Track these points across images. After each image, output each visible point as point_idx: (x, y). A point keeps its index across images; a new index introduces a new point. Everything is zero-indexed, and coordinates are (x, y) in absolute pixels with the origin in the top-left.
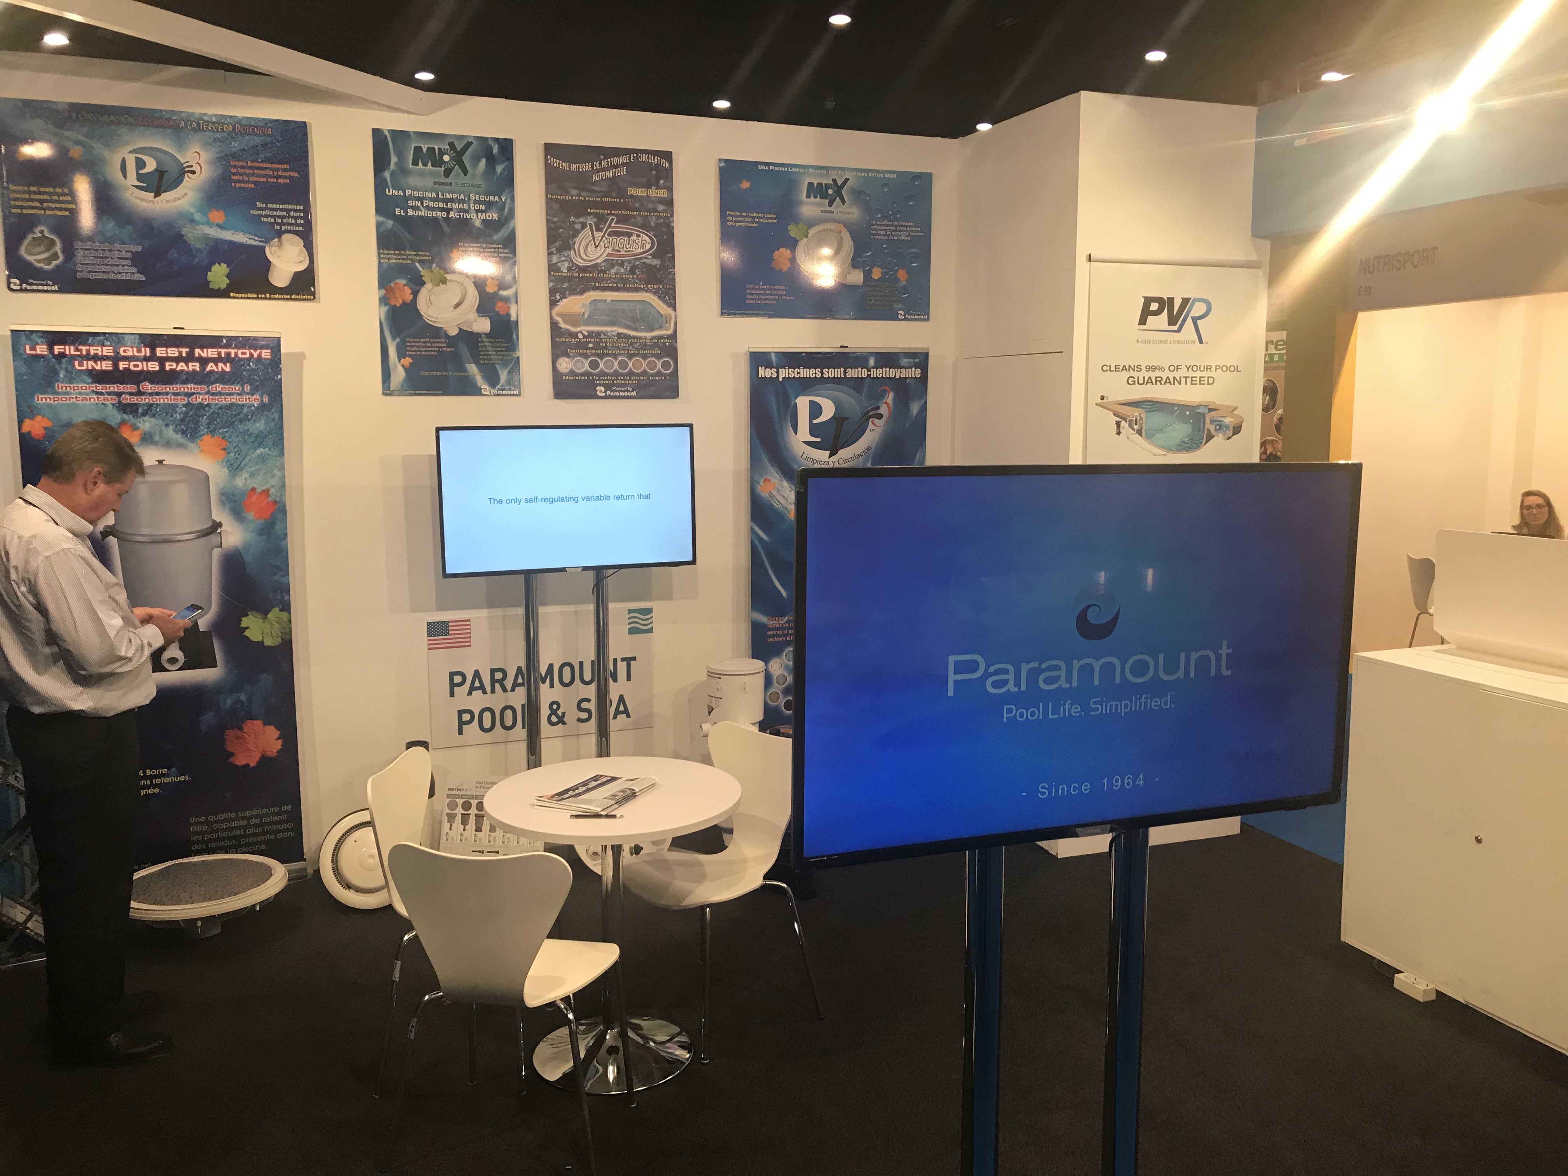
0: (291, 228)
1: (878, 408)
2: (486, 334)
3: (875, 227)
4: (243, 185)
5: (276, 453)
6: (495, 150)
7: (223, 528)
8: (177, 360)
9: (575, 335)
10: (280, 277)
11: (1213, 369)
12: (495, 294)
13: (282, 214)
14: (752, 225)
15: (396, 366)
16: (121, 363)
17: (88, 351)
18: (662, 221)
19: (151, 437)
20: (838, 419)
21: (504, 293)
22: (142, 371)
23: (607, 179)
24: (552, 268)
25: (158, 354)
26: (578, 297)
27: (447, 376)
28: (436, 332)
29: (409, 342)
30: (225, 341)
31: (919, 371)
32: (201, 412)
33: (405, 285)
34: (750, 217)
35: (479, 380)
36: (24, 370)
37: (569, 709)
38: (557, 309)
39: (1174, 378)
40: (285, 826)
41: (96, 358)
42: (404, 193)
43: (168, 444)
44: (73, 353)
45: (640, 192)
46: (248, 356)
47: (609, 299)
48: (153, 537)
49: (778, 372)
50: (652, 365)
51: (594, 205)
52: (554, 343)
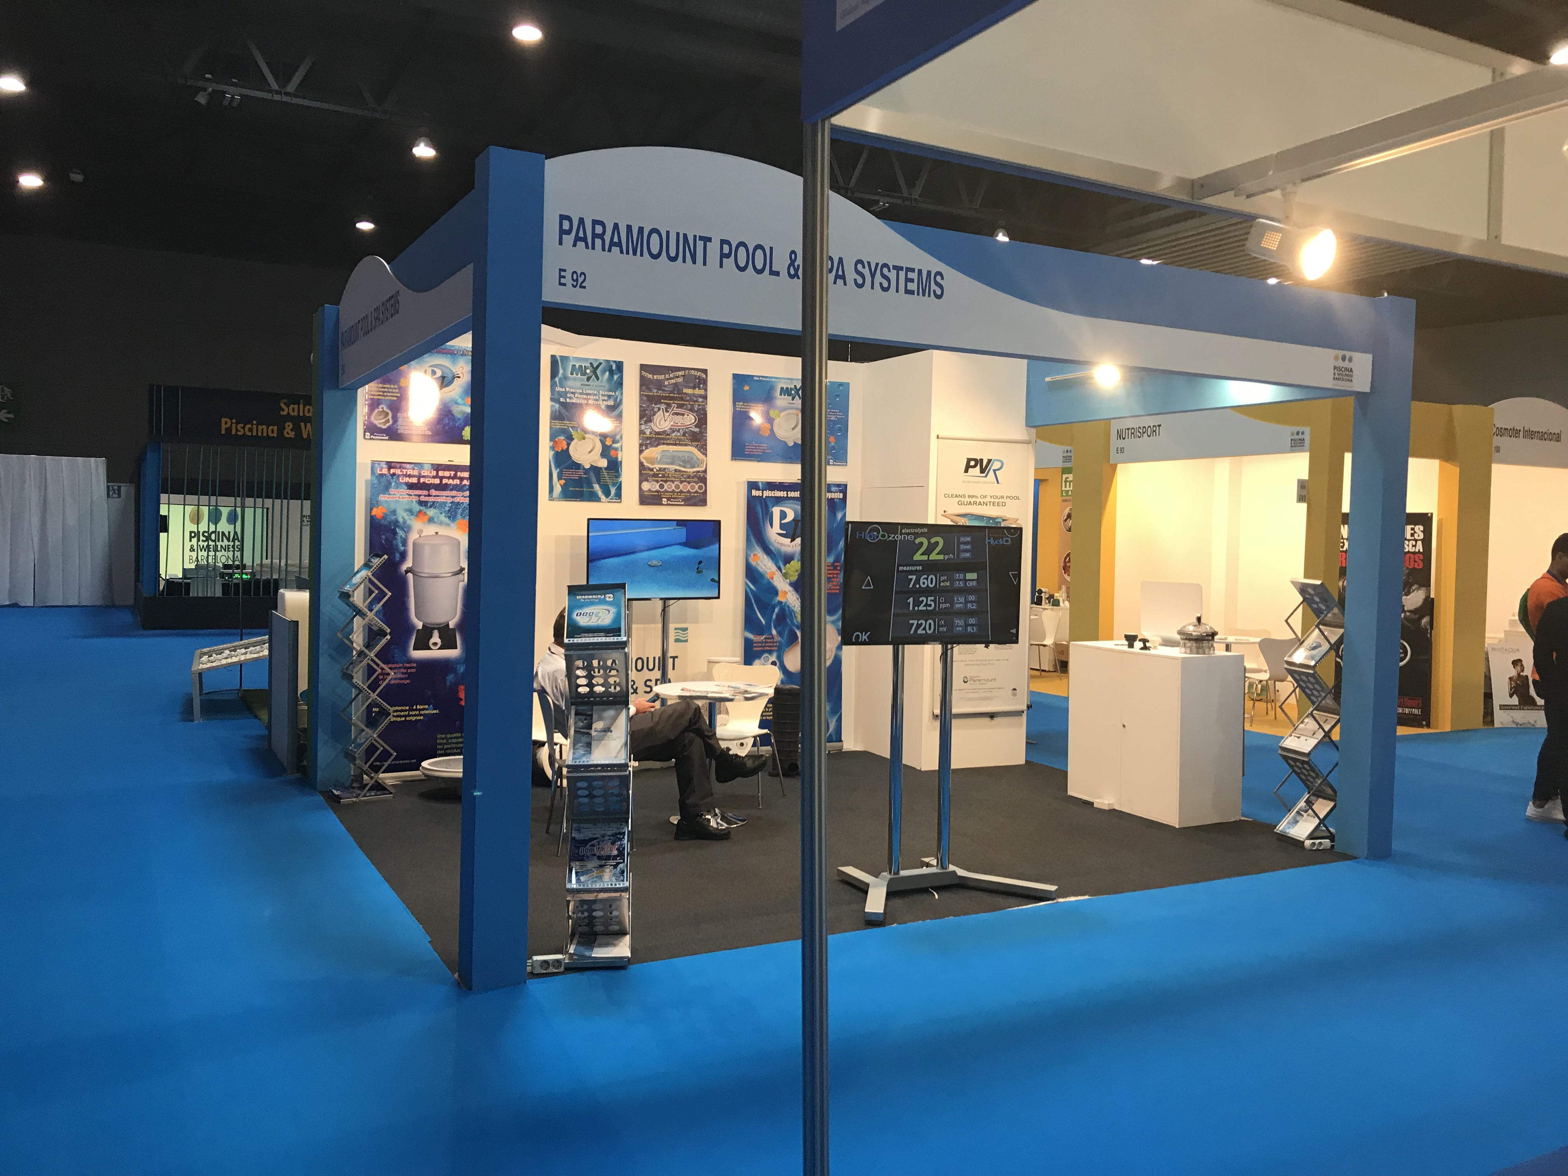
2: (605, 468)
6: (614, 368)
7: (465, 571)
8: (449, 478)
9: (652, 470)
11: (1005, 498)
12: (611, 446)
15: (556, 485)
16: (422, 479)
17: (406, 472)
18: (701, 407)
19: (433, 519)
20: (796, 521)
21: (615, 445)
22: (431, 484)
23: (672, 384)
24: (642, 432)
25: (440, 475)
26: (654, 448)
27: (583, 491)
28: (578, 466)
29: (563, 471)
31: (841, 494)
32: (459, 507)
33: (564, 440)
34: (748, 405)
35: (600, 494)
36: (376, 481)
37: (640, 685)
38: (643, 455)
39: (984, 502)
41: (410, 476)
42: (565, 390)
43: (441, 523)
44: (399, 473)
45: (690, 391)
47: (671, 450)
48: (431, 575)
49: (763, 493)
50: (693, 487)
51: (666, 398)
52: (641, 474)
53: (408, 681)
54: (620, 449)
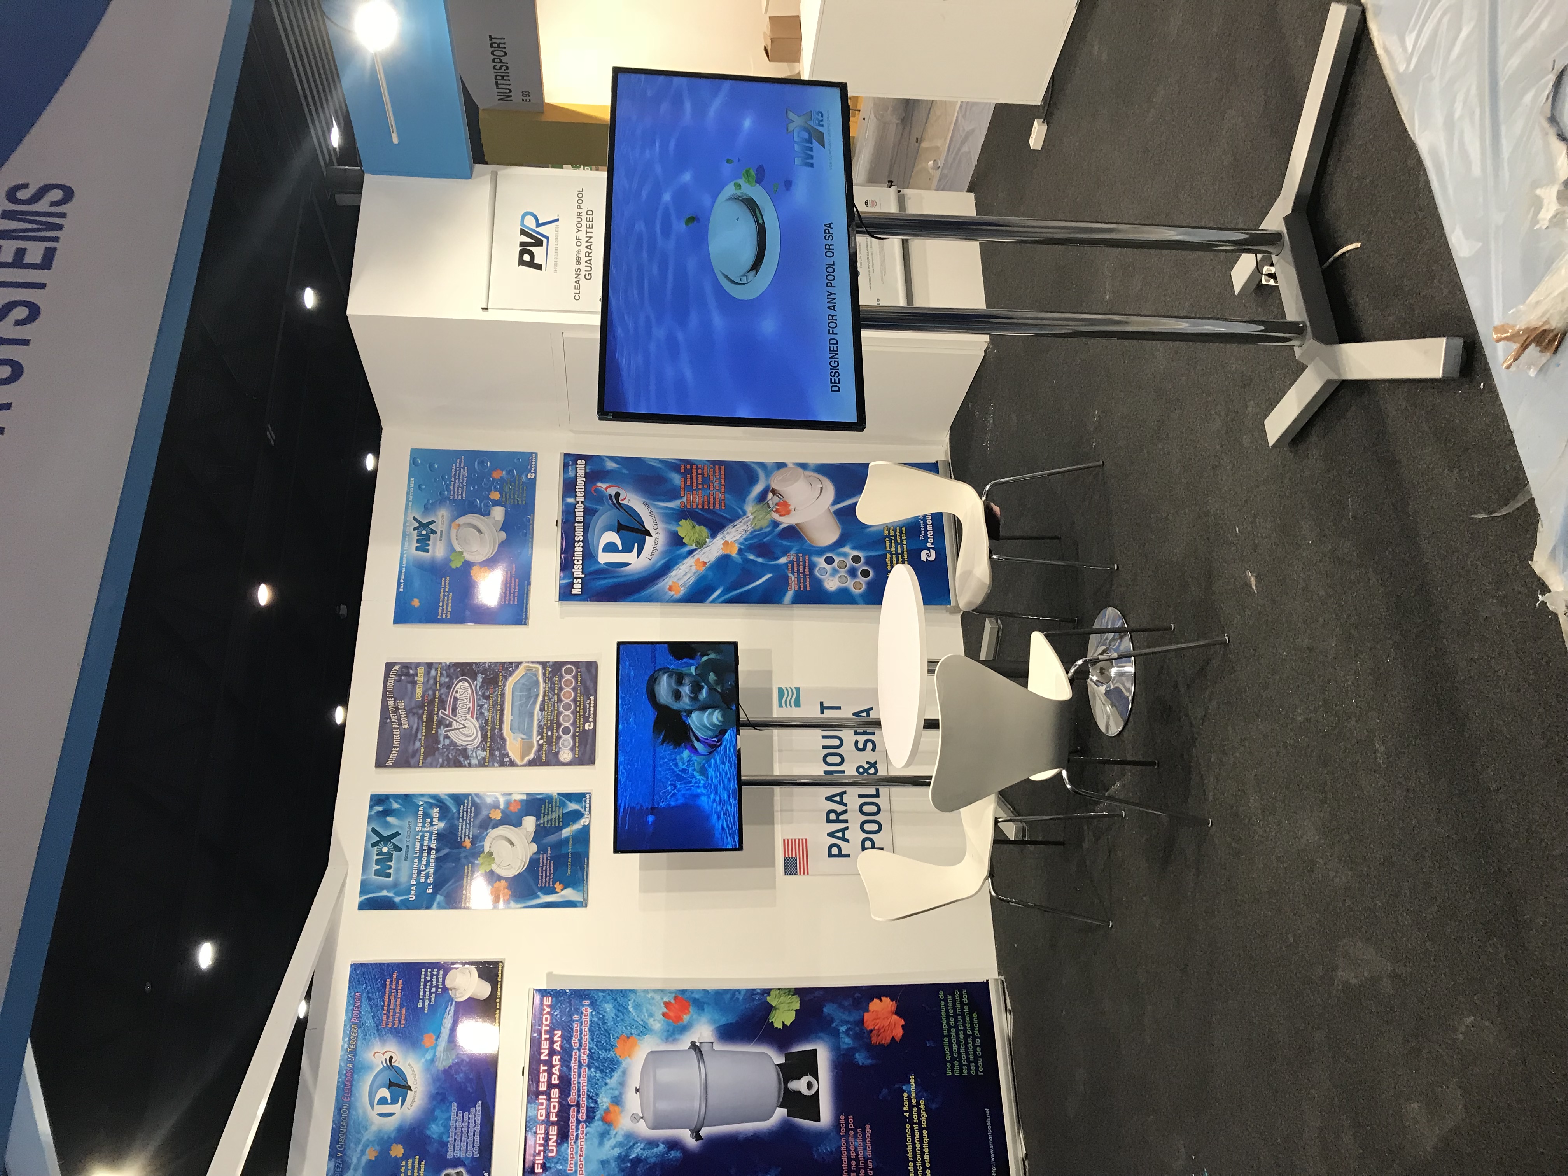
0: (441, 979)
1: (610, 496)
2: (537, 820)
3: (456, 496)
4: (403, 1018)
5: (633, 996)
6: (380, 809)
7: (696, 1041)
8: (550, 1074)
9: (541, 746)
10: (484, 990)
11: (580, 211)
12: (503, 812)
13: (428, 987)
14: (450, 598)
15: (562, 896)
16: (552, 1119)
17: (540, 1145)
18: (444, 672)
19: (616, 1097)
20: (620, 528)
21: (502, 805)
22: (559, 1103)
23: (407, 716)
24: (483, 764)
25: (545, 1089)
26: (508, 743)
27: (572, 853)
28: (534, 863)
29: (542, 884)
30: (535, 1035)
33: (493, 887)
34: (444, 599)
35: (576, 827)
37: (863, 759)
38: (518, 761)
39: (587, 242)
40: (957, 996)
42: (414, 885)
43: (622, 1084)
44: (542, 1157)
45: (419, 690)
46: (548, 1016)
47: (511, 717)
48: (702, 1098)
49: (577, 578)
50: (568, 683)
51: (429, 727)
52: (547, 764)
53: (868, 1126)
54: (509, 797)
